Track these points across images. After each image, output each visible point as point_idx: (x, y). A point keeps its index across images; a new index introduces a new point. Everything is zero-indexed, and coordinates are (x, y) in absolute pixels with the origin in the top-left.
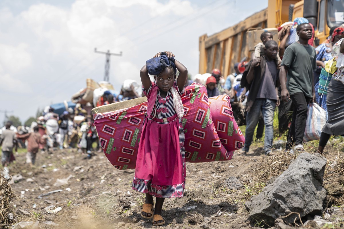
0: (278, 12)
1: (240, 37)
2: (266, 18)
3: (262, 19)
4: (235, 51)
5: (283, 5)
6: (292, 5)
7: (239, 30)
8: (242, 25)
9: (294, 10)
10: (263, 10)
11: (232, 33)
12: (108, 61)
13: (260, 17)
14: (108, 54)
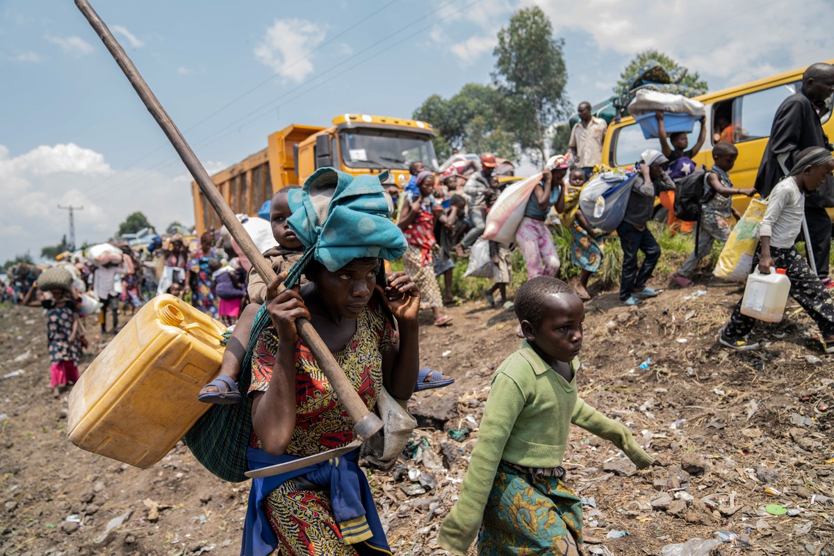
0: (281, 153)
1: (238, 181)
2: (267, 159)
3: (263, 160)
4: (235, 195)
5: (286, 145)
6: (296, 145)
7: (236, 173)
8: (240, 168)
9: (300, 150)
10: (263, 151)
11: (229, 176)
12: (71, 214)
13: (260, 158)
14: (71, 209)
